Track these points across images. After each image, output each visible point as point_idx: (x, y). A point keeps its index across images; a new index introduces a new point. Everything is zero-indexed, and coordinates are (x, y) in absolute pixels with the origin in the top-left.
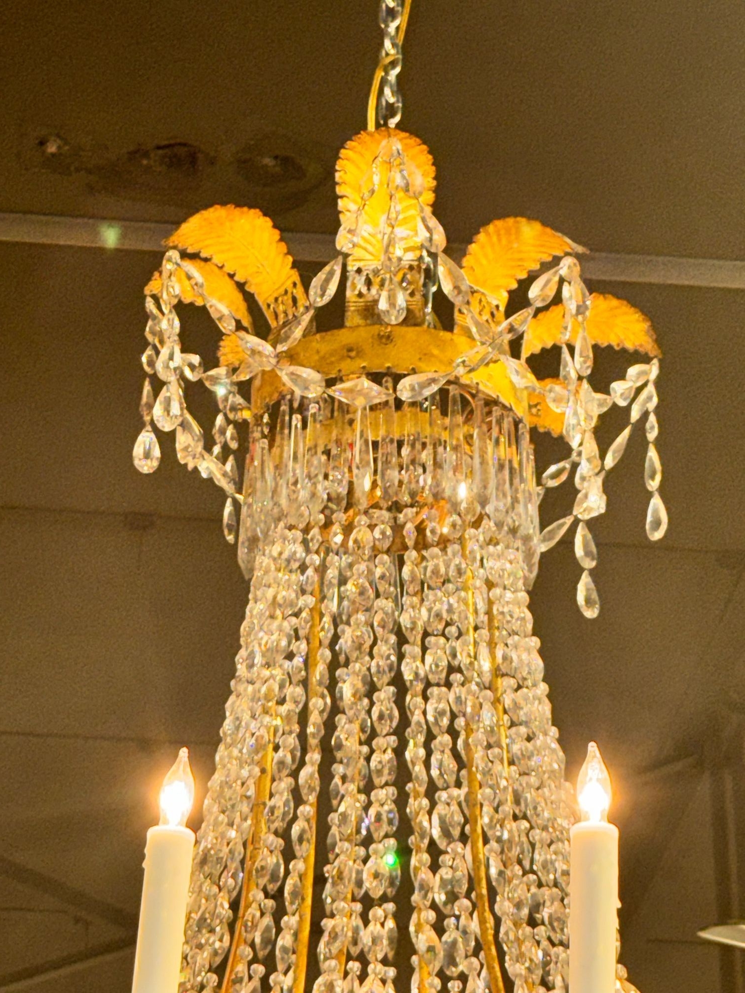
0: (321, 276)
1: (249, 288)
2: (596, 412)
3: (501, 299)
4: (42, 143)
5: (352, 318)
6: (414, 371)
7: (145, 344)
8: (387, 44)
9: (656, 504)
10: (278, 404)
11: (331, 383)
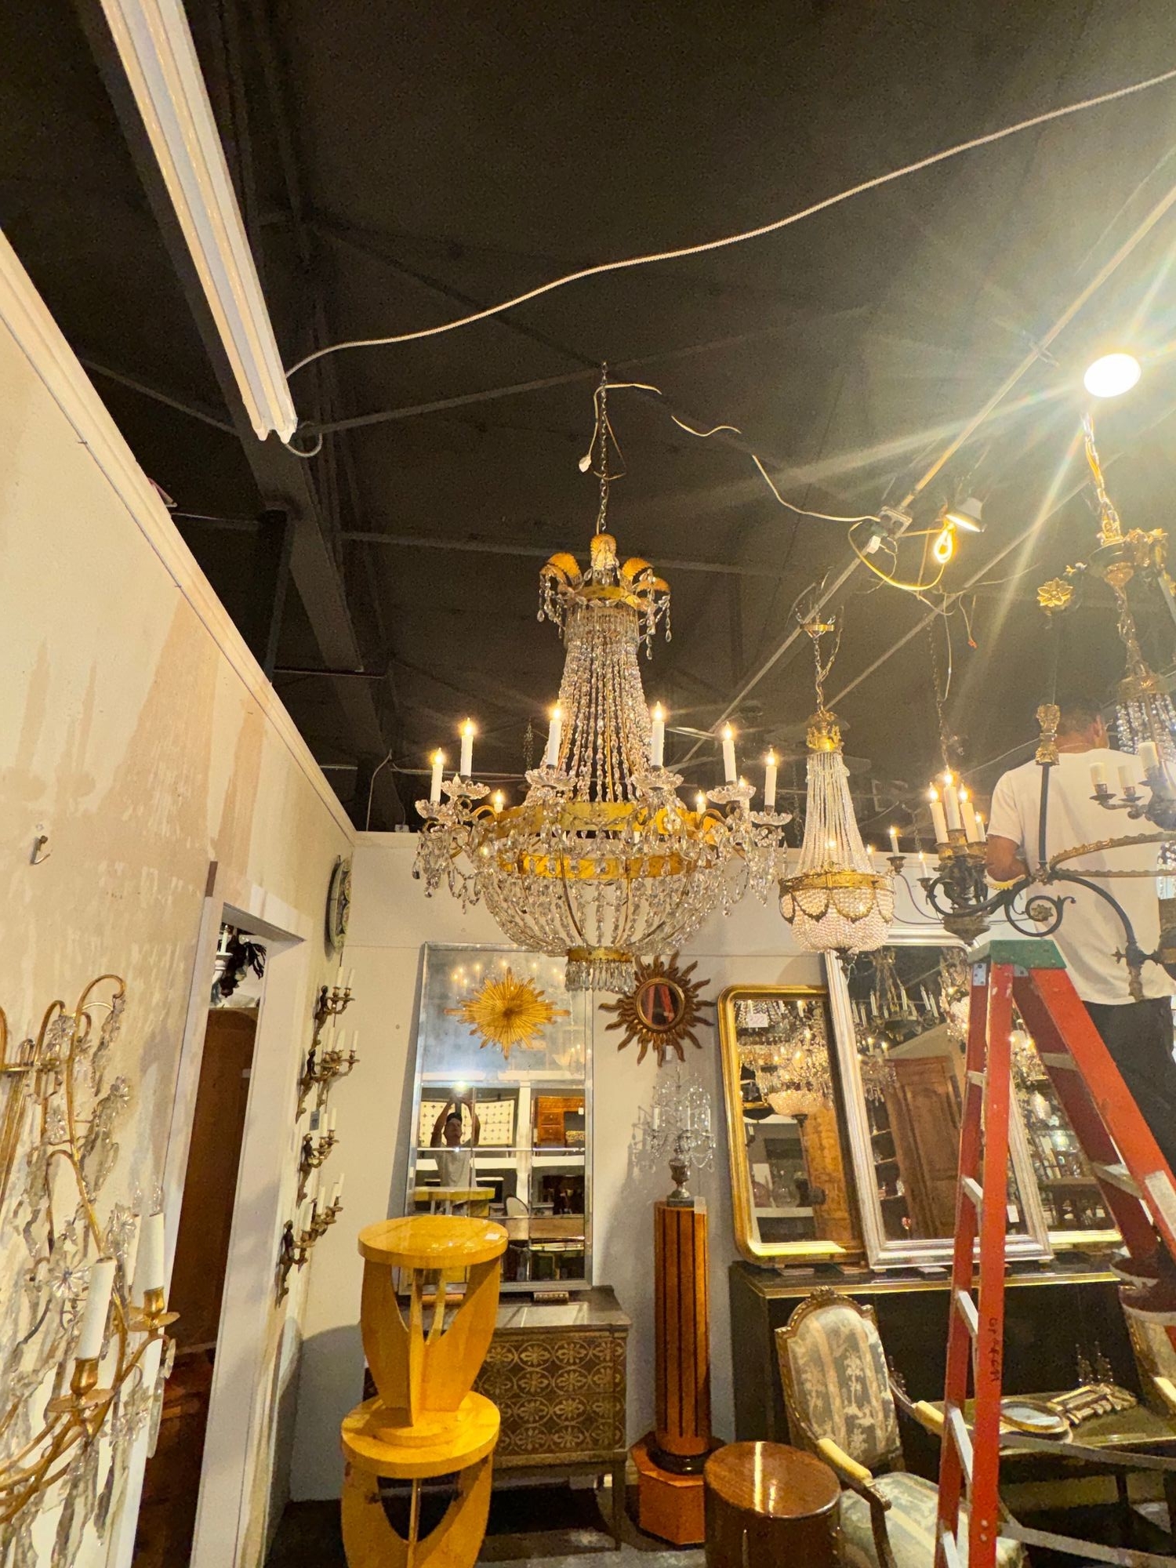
0: (587, 572)
1: (568, 574)
2: (654, 607)
6: (610, 598)
7: (540, 588)
8: (602, 507)
9: (668, 632)
10: (575, 605)
11: (589, 600)
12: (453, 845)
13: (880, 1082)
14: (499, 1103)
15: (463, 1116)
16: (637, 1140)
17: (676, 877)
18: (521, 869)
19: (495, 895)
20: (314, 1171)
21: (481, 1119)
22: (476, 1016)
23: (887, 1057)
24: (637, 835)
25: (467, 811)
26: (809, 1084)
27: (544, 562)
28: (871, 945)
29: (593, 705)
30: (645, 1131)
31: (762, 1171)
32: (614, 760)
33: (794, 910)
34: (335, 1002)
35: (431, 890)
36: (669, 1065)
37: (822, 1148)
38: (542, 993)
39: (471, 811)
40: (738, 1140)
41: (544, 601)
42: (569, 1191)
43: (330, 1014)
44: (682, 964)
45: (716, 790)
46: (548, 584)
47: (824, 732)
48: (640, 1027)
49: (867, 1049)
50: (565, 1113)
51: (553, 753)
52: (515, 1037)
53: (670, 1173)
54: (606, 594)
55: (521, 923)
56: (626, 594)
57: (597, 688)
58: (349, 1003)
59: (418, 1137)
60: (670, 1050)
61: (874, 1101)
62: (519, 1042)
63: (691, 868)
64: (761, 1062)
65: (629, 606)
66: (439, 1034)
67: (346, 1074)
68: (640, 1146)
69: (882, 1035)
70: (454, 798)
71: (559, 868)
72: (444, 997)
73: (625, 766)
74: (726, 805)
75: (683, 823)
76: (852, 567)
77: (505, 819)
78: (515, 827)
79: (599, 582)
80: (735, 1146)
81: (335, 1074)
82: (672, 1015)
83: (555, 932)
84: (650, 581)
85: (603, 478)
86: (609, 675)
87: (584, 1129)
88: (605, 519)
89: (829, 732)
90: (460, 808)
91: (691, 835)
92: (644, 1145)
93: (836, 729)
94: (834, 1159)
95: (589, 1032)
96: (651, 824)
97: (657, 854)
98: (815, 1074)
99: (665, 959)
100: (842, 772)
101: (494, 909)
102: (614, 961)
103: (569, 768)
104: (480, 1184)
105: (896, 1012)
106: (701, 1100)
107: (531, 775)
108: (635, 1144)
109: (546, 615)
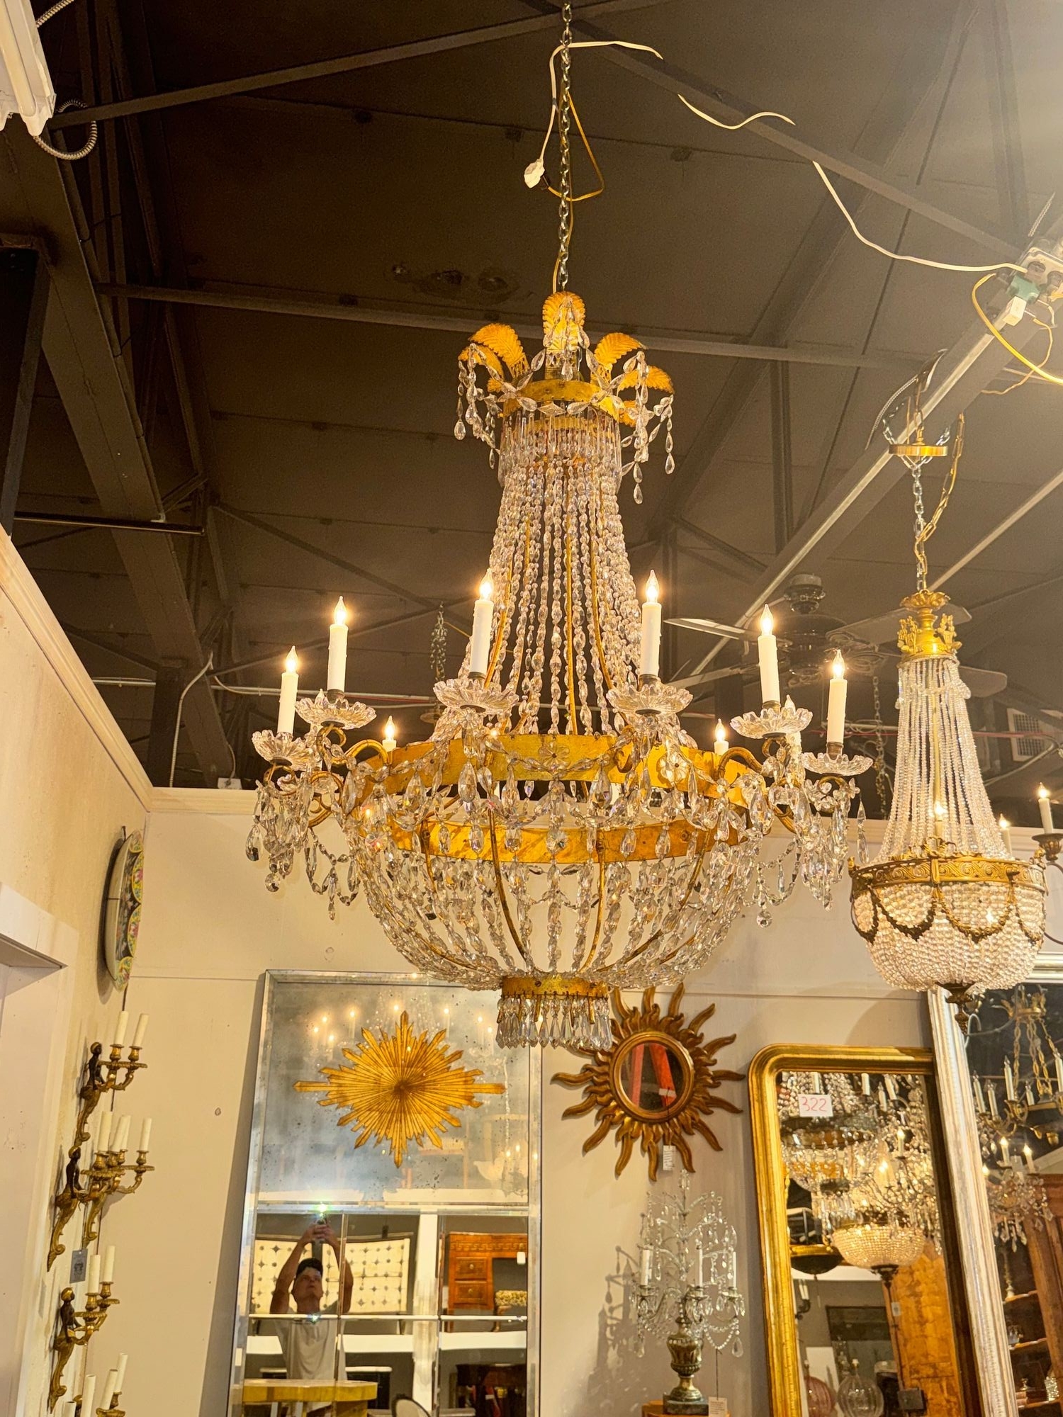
0: (537, 357)
1: (504, 360)
2: (648, 418)
3: (610, 367)
4: (394, 269)
5: (548, 376)
6: (574, 401)
7: (459, 382)
8: (562, 246)
9: (670, 458)
10: (516, 412)
11: (539, 405)
12: (315, 805)
13: (1021, 1212)
14: (386, 1244)
15: (325, 1264)
16: (614, 1304)
17: (679, 861)
18: (426, 845)
19: (383, 887)
20: (77, 1350)
21: (356, 1270)
22: (349, 1092)
23: (1032, 1170)
24: (616, 790)
25: (338, 748)
26: (901, 1213)
27: (464, 340)
28: (1006, 981)
29: (546, 578)
30: (627, 1288)
31: (822, 1360)
32: (579, 666)
33: (876, 919)
34: (113, 1069)
35: (277, 879)
36: (667, 1179)
37: (922, 1322)
38: (458, 1055)
39: (345, 749)
40: (782, 1308)
41: (466, 405)
42: (501, 1391)
43: (105, 1090)
44: (689, 1008)
45: (747, 716)
46: (472, 377)
47: (928, 625)
48: (619, 1113)
49: (999, 1155)
50: (494, 1260)
51: (479, 654)
52: (412, 1129)
53: (668, 1357)
54: (567, 394)
55: (425, 935)
56: (602, 393)
57: (552, 550)
58: (136, 1072)
59: (250, 1298)
60: (669, 1153)
61: (1009, 1242)
62: (419, 1138)
63: (705, 844)
64: (821, 1177)
65: (605, 414)
66: (286, 1124)
67: (131, 1190)
68: (619, 1314)
69: (1022, 1133)
70: (316, 727)
71: (487, 844)
72: (296, 1062)
73: (598, 676)
74: (763, 741)
75: (690, 768)
76: (978, 349)
77: (401, 761)
78: (417, 773)
79: (557, 373)
80: (778, 1313)
81: (112, 1189)
82: (672, 1094)
83: (481, 948)
84: (641, 374)
85: (565, 199)
86: (572, 529)
87: (525, 1287)
88: (567, 267)
89: (937, 625)
90: (327, 742)
91: (705, 789)
92: (626, 1312)
93: (948, 620)
94: (943, 1340)
95: (535, 1126)
96: (640, 770)
97: (649, 823)
98: (913, 1198)
99: (661, 1000)
100: (956, 692)
101: (382, 909)
102: (577, 997)
103: (504, 681)
104: (352, 1376)
105: (1046, 1095)
106: (721, 1237)
107: (443, 689)
108: (611, 1310)
109: (469, 427)
